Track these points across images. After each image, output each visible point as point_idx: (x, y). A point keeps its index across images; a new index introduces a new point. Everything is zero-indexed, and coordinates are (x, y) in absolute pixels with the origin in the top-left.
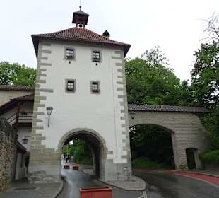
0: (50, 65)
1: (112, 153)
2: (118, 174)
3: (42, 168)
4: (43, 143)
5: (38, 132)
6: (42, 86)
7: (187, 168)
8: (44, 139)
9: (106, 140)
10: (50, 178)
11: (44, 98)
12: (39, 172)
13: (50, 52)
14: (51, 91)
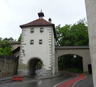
0: (25, 35)
1: (45, 66)
2: (47, 73)
3: (22, 70)
4: (22, 62)
5: (21, 58)
6: (23, 43)
7: (88, 73)
8: (23, 61)
9: (43, 61)
10: (24, 74)
11: (23, 47)
12: (21, 72)
13: (25, 31)
14: (26, 44)
